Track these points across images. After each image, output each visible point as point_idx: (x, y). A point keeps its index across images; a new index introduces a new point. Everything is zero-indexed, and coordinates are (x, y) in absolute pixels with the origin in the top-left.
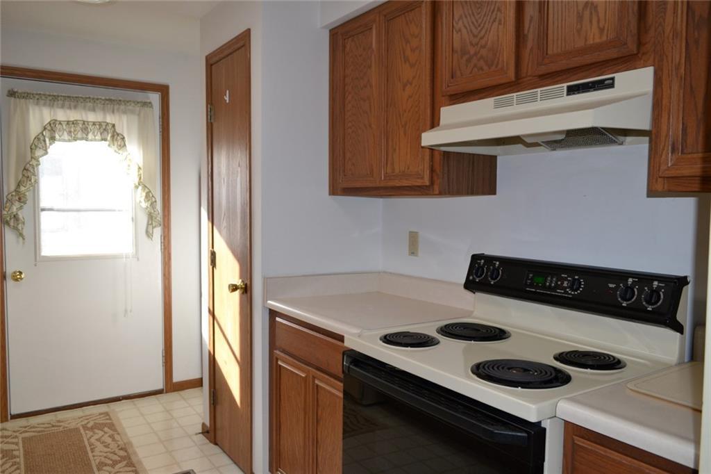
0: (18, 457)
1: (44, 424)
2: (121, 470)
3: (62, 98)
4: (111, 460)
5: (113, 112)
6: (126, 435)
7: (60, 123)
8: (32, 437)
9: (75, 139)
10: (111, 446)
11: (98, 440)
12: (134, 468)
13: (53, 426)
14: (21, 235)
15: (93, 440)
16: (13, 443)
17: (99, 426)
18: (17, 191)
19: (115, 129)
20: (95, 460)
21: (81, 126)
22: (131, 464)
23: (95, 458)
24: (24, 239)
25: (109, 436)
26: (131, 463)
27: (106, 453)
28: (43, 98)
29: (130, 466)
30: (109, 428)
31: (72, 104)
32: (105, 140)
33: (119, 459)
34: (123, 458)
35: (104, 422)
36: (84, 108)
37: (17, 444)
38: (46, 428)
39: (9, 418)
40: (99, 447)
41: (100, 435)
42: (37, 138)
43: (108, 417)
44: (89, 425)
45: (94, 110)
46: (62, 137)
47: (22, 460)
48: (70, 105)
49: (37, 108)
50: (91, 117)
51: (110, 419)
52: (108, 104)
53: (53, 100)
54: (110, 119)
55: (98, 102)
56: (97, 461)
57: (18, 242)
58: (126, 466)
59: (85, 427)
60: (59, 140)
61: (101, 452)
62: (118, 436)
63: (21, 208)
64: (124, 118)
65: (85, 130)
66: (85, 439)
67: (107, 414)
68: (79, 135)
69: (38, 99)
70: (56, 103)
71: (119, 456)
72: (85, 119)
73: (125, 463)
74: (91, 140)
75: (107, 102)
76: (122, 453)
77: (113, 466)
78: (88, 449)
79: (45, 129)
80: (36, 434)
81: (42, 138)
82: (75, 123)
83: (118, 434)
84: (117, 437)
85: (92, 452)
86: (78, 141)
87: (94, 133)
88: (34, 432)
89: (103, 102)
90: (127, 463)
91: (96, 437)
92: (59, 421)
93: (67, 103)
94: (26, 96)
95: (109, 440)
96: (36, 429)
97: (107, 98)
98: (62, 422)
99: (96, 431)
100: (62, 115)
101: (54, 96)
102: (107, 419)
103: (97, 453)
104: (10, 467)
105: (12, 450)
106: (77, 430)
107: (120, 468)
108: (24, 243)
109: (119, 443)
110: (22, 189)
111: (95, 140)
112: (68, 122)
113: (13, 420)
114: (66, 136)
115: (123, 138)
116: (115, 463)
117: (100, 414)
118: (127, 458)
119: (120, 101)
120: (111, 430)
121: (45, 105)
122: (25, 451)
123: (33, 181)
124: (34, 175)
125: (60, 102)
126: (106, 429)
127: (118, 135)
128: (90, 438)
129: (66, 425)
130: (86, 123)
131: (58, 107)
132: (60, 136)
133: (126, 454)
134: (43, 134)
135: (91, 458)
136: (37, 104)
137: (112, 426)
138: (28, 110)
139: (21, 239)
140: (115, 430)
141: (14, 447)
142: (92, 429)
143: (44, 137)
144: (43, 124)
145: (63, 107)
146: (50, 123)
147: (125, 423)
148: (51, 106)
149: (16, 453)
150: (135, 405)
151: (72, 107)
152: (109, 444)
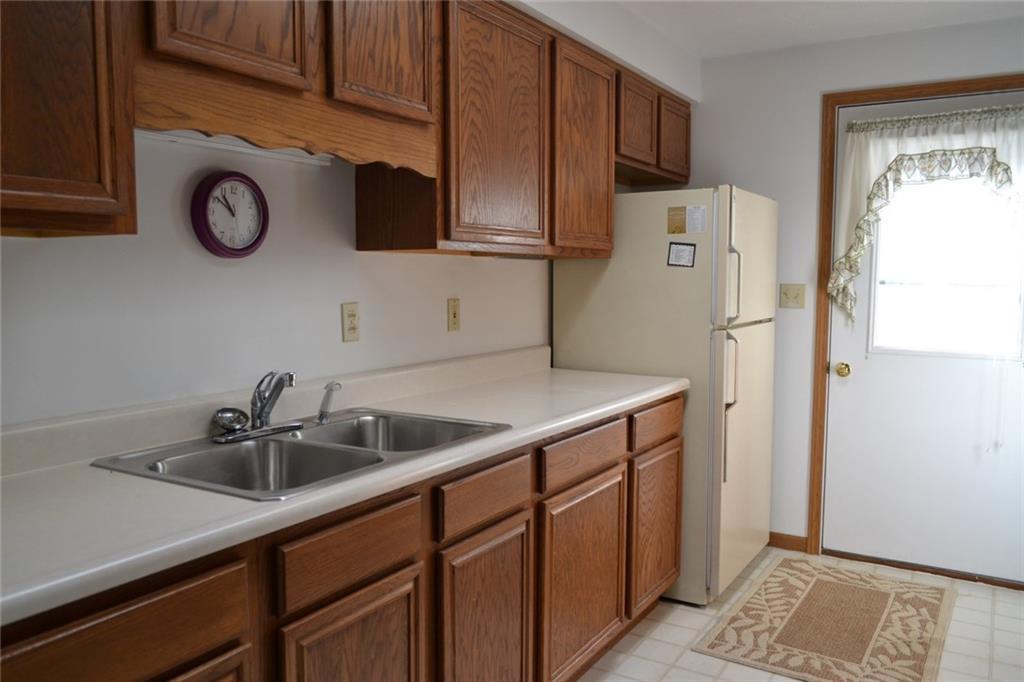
0: (797, 598)
1: (853, 573)
2: (899, 669)
3: (916, 121)
4: (898, 650)
5: (995, 130)
6: (945, 628)
7: (911, 159)
8: (828, 582)
9: (931, 179)
10: (911, 634)
11: (901, 619)
12: (918, 676)
13: (861, 580)
14: (849, 316)
15: (894, 617)
16: (804, 581)
17: (917, 603)
18: (847, 256)
19: (995, 156)
20: (877, 641)
21: (939, 158)
22: (919, 669)
23: (880, 639)
24: (853, 321)
25: (920, 621)
26: (920, 667)
27: (899, 639)
28: (889, 125)
29: (915, 670)
30: (928, 610)
31: (930, 128)
32: (978, 175)
33: (909, 654)
34: (915, 656)
35: (930, 600)
36: (948, 131)
37: (807, 583)
38: (852, 578)
39: (820, 551)
40: (897, 628)
41: (910, 614)
42: (878, 184)
43: (938, 596)
44: (905, 597)
45: (963, 131)
46: (912, 178)
47: (797, 603)
48: (927, 130)
49: (880, 142)
50: (958, 142)
51: (939, 600)
52: (986, 118)
53: (902, 127)
54: (987, 141)
55: (970, 117)
56: (879, 644)
57: (846, 325)
58: (909, 667)
59: (899, 598)
60: (908, 183)
61: (893, 635)
62: (933, 626)
63: (851, 279)
64: (1013, 136)
65: (946, 163)
66: (887, 611)
67: (941, 591)
68: (936, 173)
69: (882, 129)
70: (906, 130)
71: (911, 650)
72: (947, 148)
73: (912, 662)
74: (956, 178)
75: (984, 116)
76: (919, 649)
77: (893, 659)
78: (881, 624)
79: (890, 169)
80: (835, 581)
81: (883, 183)
82: (932, 155)
83: (935, 623)
84: (930, 626)
85: (882, 630)
86: (936, 182)
87: (961, 166)
88: (835, 577)
89: (978, 117)
90: (915, 665)
91: (903, 614)
92: (872, 577)
93: (922, 128)
94: (867, 127)
95: (915, 624)
96: (838, 575)
97: (986, 109)
98: (875, 578)
99: (909, 607)
100: (914, 146)
101: (905, 120)
102: (936, 598)
103: (886, 634)
104: (781, 605)
105: (797, 588)
106: (886, 596)
107: (900, 666)
108: (853, 326)
109: (925, 634)
110: (853, 254)
111: (962, 177)
112: (922, 156)
113: (824, 556)
114: (918, 175)
115: (1007, 169)
116: (901, 656)
117: (931, 588)
118: (920, 659)
119: (1008, 109)
120: (930, 614)
121: (891, 135)
122: (809, 594)
123: (865, 242)
124: (869, 234)
125: (913, 128)
126: (924, 611)
127: (999, 164)
128: (895, 612)
129: (876, 584)
130: (948, 153)
131: (909, 136)
132: (909, 178)
133: (923, 652)
134: (886, 177)
135: (875, 636)
136: (881, 136)
137: (934, 611)
138: (867, 146)
139: (850, 322)
140: (934, 616)
141: (802, 586)
142: (906, 602)
143: (887, 180)
144: (887, 162)
145: (915, 134)
146: (895, 160)
147: (957, 613)
148: (900, 135)
149: (798, 593)
150: (994, 595)
151: (929, 132)
152: (910, 631)
